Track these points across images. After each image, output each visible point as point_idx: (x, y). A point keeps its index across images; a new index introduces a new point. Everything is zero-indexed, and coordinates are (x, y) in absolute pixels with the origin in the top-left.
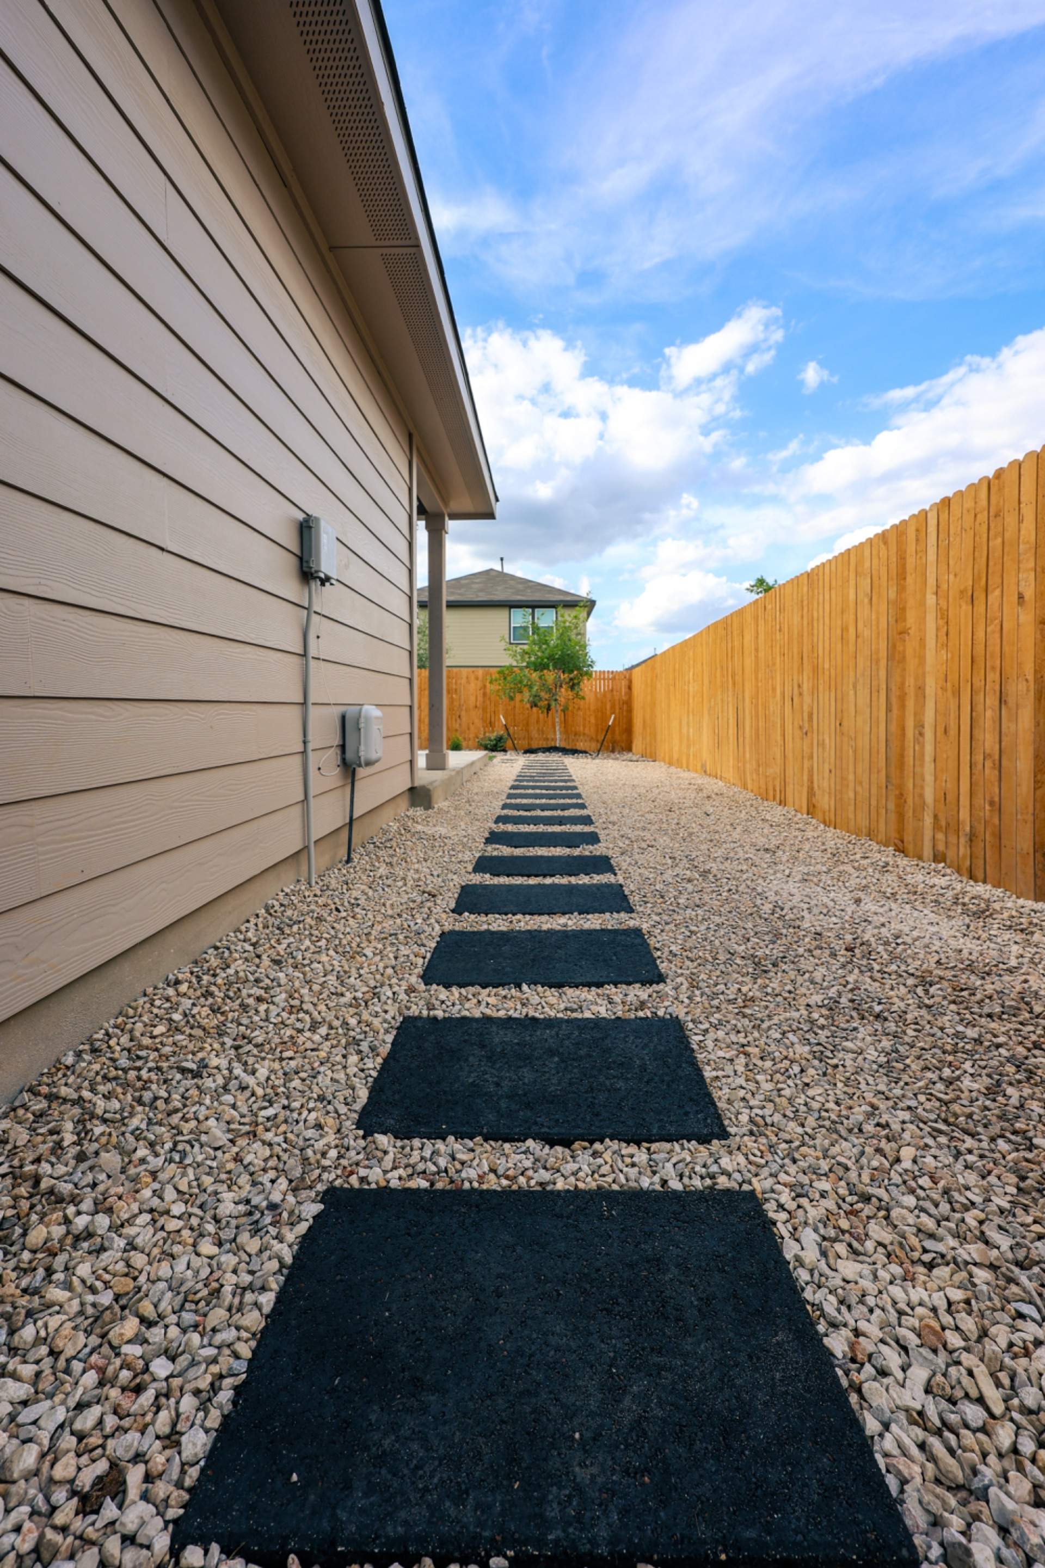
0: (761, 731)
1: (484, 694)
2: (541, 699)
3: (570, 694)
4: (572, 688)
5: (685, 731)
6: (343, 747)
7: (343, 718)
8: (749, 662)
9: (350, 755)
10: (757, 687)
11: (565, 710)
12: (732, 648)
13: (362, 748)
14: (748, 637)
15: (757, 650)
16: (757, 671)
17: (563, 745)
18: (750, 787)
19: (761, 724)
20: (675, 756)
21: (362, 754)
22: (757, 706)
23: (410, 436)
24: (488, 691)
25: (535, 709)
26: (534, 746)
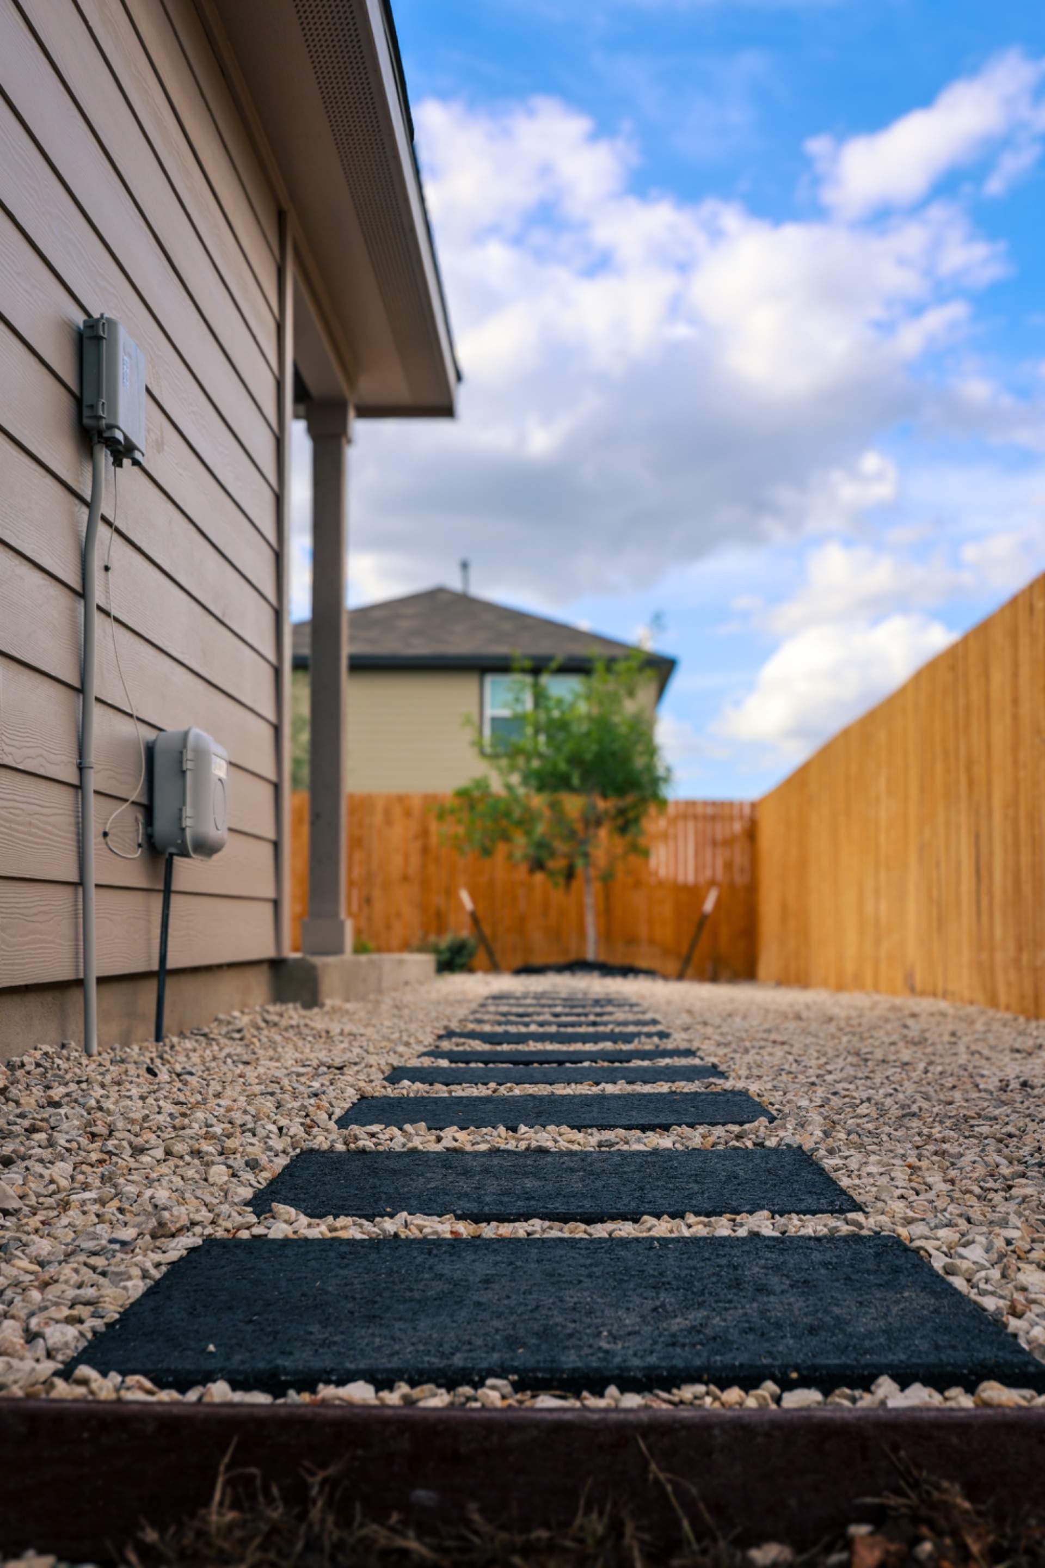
0: (1025, 875)
1: (425, 850)
2: (552, 854)
3: (619, 844)
4: (623, 829)
5: (869, 909)
6: (148, 810)
7: (150, 750)
8: (1000, 729)
9: (162, 826)
10: (1017, 782)
11: (607, 878)
12: (968, 709)
13: (188, 811)
14: (998, 677)
15: (1015, 702)
16: (1015, 747)
17: (602, 958)
18: (1003, 998)
19: (1025, 859)
20: (850, 968)
21: (187, 822)
22: (1016, 820)
23: (281, 218)
24: (434, 840)
25: (539, 877)
26: (538, 960)
